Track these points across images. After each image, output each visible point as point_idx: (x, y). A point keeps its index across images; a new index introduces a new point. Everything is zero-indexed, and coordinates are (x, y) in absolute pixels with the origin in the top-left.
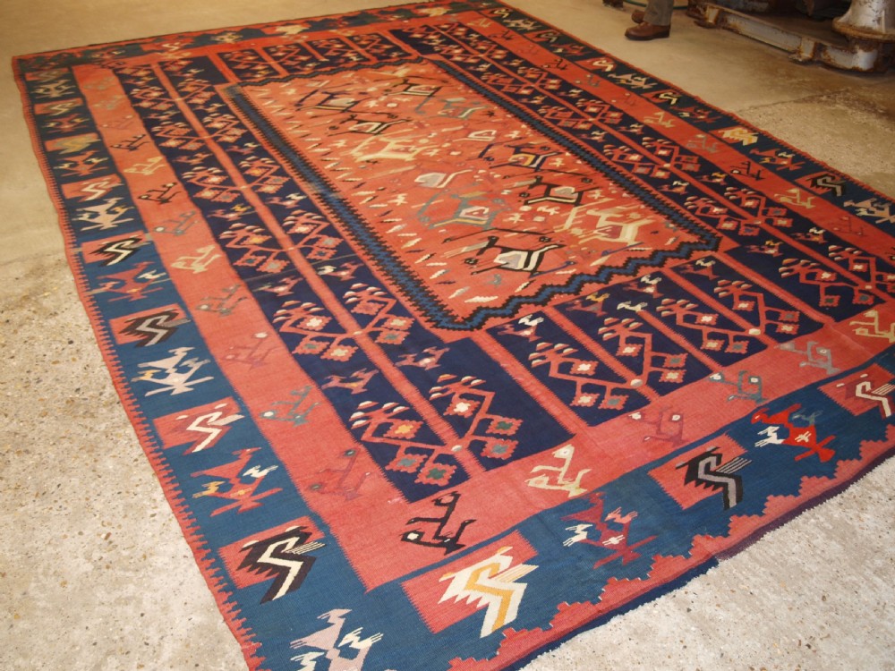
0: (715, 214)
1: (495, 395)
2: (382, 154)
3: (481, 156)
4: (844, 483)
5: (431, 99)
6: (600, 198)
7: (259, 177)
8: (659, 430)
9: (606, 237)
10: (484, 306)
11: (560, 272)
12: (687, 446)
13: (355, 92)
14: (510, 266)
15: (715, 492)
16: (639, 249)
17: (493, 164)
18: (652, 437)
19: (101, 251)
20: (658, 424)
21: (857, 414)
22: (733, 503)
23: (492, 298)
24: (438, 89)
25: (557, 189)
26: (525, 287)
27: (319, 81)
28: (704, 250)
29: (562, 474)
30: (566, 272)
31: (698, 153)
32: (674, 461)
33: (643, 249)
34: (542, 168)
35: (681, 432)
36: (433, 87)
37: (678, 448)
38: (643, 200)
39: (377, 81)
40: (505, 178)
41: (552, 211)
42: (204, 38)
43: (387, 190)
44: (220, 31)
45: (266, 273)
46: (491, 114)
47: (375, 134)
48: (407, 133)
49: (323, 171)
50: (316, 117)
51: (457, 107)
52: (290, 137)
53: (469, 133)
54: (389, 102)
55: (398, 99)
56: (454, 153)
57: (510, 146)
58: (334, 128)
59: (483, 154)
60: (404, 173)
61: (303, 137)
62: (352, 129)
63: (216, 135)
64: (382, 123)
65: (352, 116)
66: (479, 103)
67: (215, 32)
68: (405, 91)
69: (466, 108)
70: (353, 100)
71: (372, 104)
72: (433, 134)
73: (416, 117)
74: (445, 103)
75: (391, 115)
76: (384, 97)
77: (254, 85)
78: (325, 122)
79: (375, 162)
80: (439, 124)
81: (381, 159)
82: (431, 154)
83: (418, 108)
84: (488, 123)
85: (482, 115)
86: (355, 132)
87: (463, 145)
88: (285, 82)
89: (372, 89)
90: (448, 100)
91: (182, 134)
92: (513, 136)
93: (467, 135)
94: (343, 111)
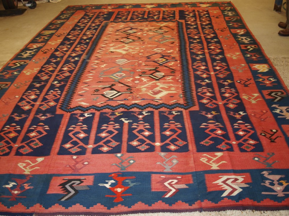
0: (206, 96)
1: (46, 134)
2: (118, 51)
3: (147, 57)
4: (110, 213)
5: (161, 35)
6: (169, 79)
7: (76, 51)
8: (75, 165)
9: (152, 94)
10: (81, 106)
11: (119, 102)
12: (76, 174)
13: (139, 29)
14: (106, 95)
15: (63, 193)
16: (157, 101)
17: (148, 60)
18: (70, 166)
19: (14, 64)
20: (77, 163)
21: (153, 190)
22: (63, 200)
23: (87, 104)
24: (167, 32)
25: (157, 73)
26: (101, 103)
28: (182, 108)
29: (31, 166)
30: (121, 102)
31: (232, 71)
32: (66, 177)
33: (159, 101)
34: (163, 65)
35: (81, 168)
37: (73, 173)
38: (184, 84)
39: (152, 26)
40: (145, 65)
41: (145, 80)
42: (122, 6)
43: (104, 62)
44: (128, 5)
45: (41, 79)
46: (173, 43)
47: (126, 43)
48: (136, 45)
49: (95, 52)
50: (117, 35)
51: (165, 39)
52: (101, 40)
53: (156, 48)
54: (145, 34)
55: (150, 33)
56: (140, 54)
57: (162, 55)
58: (117, 39)
59: (149, 56)
60: (116, 57)
61: (105, 41)
62: (122, 41)
63: (83, 36)
64: (133, 40)
65: (128, 37)
66: (174, 39)
67: (127, 5)
68: (156, 31)
69: (167, 40)
70: (136, 31)
71: (139, 33)
72: (143, 47)
73: (146, 40)
74: (163, 37)
75: (139, 38)
76: (146, 32)
77: (115, 22)
78: (118, 37)
79: (113, 52)
80: (151, 44)
81: (116, 52)
82: (133, 53)
83: (152, 37)
84: (167, 46)
85: (169, 43)
86: (121, 42)
87: (147, 52)
88: (124, 23)
89: (146, 29)
90: (165, 36)
91: (76, 34)
92: (169, 52)
93: (154, 49)
94: (128, 34)
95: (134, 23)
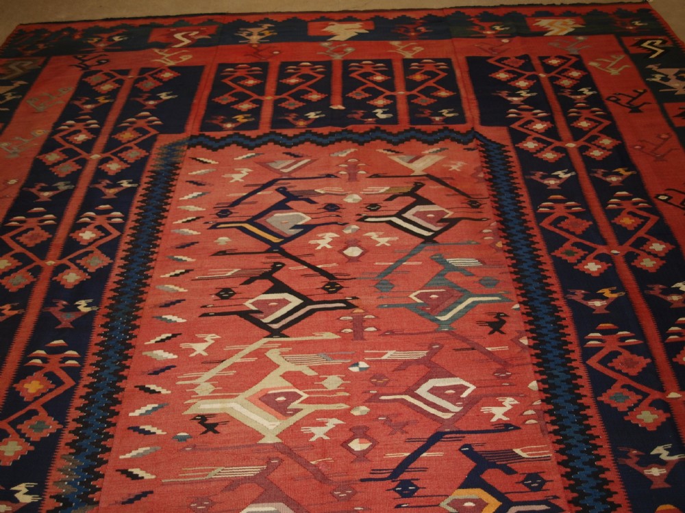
3: (395, 474)
5: (429, 251)
7: (28, 403)
13: (322, 201)
24: (452, 223)
27: (295, 156)
36: (450, 214)
39: (377, 176)
44: (257, 18)
46: (497, 324)
47: (274, 333)
48: (323, 346)
49: (121, 423)
50: (223, 253)
51: (452, 287)
52: (151, 299)
53: (425, 379)
54: (356, 243)
55: (374, 235)
56: (357, 445)
57: (470, 453)
58: (225, 293)
59: (405, 464)
60: (233, 485)
61: (167, 305)
62: (249, 305)
63: (65, 261)
64: (307, 301)
65: (275, 268)
66: (495, 283)
67: (252, 19)
68: (399, 215)
69: (465, 294)
70: (307, 219)
71: (325, 240)
72: (363, 365)
73: (368, 299)
74: (440, 268)
75: (333, 283)
76: (355, 227)
77: (209, 147)
78: (228, 271)
79: (211, 428)
80: (392, 332)
81: (228, 420)
82: (319, 433)
83: (389, 270)
84: (476, 354)
85: (480, 323)
86: (246, 315)
87: (389, 420)
88: (251, 148)
89: (353, 198)
90: (450, 261)
91: (31, 244)
92: (499, 413)
93: (418, 385)
94: (273, 248)
95: (294, 150)
